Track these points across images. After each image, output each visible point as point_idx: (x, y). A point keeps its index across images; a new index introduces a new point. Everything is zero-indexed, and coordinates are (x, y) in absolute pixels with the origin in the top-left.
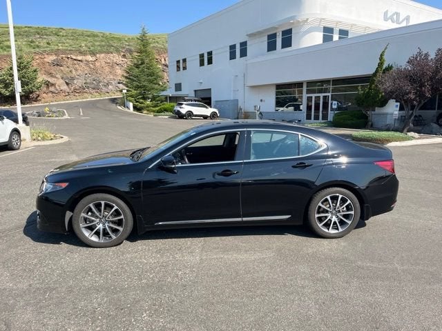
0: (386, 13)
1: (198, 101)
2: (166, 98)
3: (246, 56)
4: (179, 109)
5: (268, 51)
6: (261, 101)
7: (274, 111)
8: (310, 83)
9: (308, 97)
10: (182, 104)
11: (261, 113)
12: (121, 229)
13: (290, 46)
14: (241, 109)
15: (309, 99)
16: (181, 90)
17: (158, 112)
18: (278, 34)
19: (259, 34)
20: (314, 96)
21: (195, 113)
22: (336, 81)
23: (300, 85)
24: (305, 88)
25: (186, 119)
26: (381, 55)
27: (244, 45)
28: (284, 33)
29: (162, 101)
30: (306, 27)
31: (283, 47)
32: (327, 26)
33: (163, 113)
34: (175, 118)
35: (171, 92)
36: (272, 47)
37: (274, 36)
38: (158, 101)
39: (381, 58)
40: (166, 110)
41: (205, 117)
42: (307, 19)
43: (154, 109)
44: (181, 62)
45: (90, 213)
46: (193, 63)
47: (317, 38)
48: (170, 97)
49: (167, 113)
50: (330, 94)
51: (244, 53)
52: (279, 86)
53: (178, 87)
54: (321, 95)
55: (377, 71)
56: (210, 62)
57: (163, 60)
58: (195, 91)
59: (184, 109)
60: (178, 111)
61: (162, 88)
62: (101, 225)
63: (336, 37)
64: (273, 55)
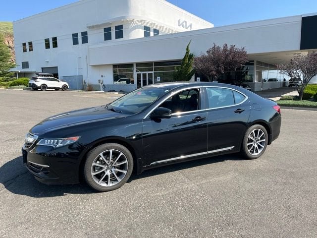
0: (179, 21)
1: (51, 76)
2: (16, 74)
3: (87, 42)
4: (34, 82)
5: (105, 40)
6: (102, 76)
7: (112, 84)
8: (138, 64)
9: (138, 74)
10: (37, 78)
11: (104, 85)
12: (125, 172)
13: (122, 37)
14: (85, 83)
15: (139, 75)
16: (28, 68)
17: (11, 85)
18: (112, 28)
19: (98, 27)
20: (142, 73)
21: (48, 86)
22: (157, 64)
23: (131, 65)
24: (135, 68)
25: (41, 90)
26: (188, 47)
27: (84, 34)
28: (117, 28)
29: (12, 77)
30: (133, 25)
31: (116, 38)
32: (146, 25)
33: (17, 86)
34: (30, 90)
35: (19, 69)
36: (108, 37)
37: (109, 29)
38: (7, 76)
39: (187, 49)
40: (19, 84)
41: (57, 89)
42: (133, 20)
43: (5, 83)
44: (27, 44)
45: (98, 162)
46: (39, 46)
47: (140, 34)
48: (19, 73)
49: (21, 86)
50: (153, 72)
51: (85, 40)
52: (115, 66)
53: (25, 65)
54: (147, 73)
55: (185, 57)
56: (55, 45)
57: (6, 43)
58: (42, 68)
59: (39, 82)
60: (34, 84)
61: (11, 66)
62: (108, 171)
63: (152, 34)
64: (109, 43)
